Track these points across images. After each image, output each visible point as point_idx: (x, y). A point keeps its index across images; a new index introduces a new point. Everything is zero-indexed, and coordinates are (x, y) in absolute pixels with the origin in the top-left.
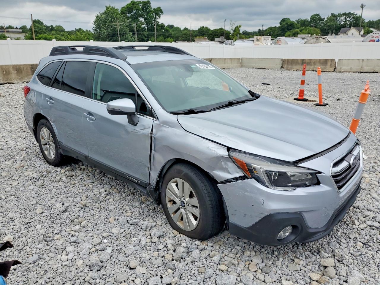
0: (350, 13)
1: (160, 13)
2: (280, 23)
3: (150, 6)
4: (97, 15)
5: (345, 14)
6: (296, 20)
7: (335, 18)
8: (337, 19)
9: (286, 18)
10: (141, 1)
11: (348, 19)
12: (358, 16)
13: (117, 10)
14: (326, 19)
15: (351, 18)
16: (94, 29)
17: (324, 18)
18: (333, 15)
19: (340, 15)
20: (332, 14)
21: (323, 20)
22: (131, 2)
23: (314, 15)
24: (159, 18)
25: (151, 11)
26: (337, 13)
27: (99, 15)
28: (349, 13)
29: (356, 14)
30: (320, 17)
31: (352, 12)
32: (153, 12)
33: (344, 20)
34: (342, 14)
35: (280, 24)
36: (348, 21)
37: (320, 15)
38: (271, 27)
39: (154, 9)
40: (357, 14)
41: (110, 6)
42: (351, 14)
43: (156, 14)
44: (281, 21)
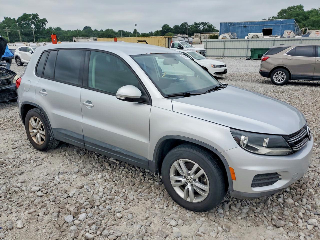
1: (46, 22)
5: (203, 23)
9: (166, 25)
15: (207, 26)
17: (190, 26)
19: (200, 24)
20: (195, 23)
23: (184, 23)
24: (45, 26)
29: (209, 23)
33: (202, 28)
38: (158, 31)
44: (163, 26)
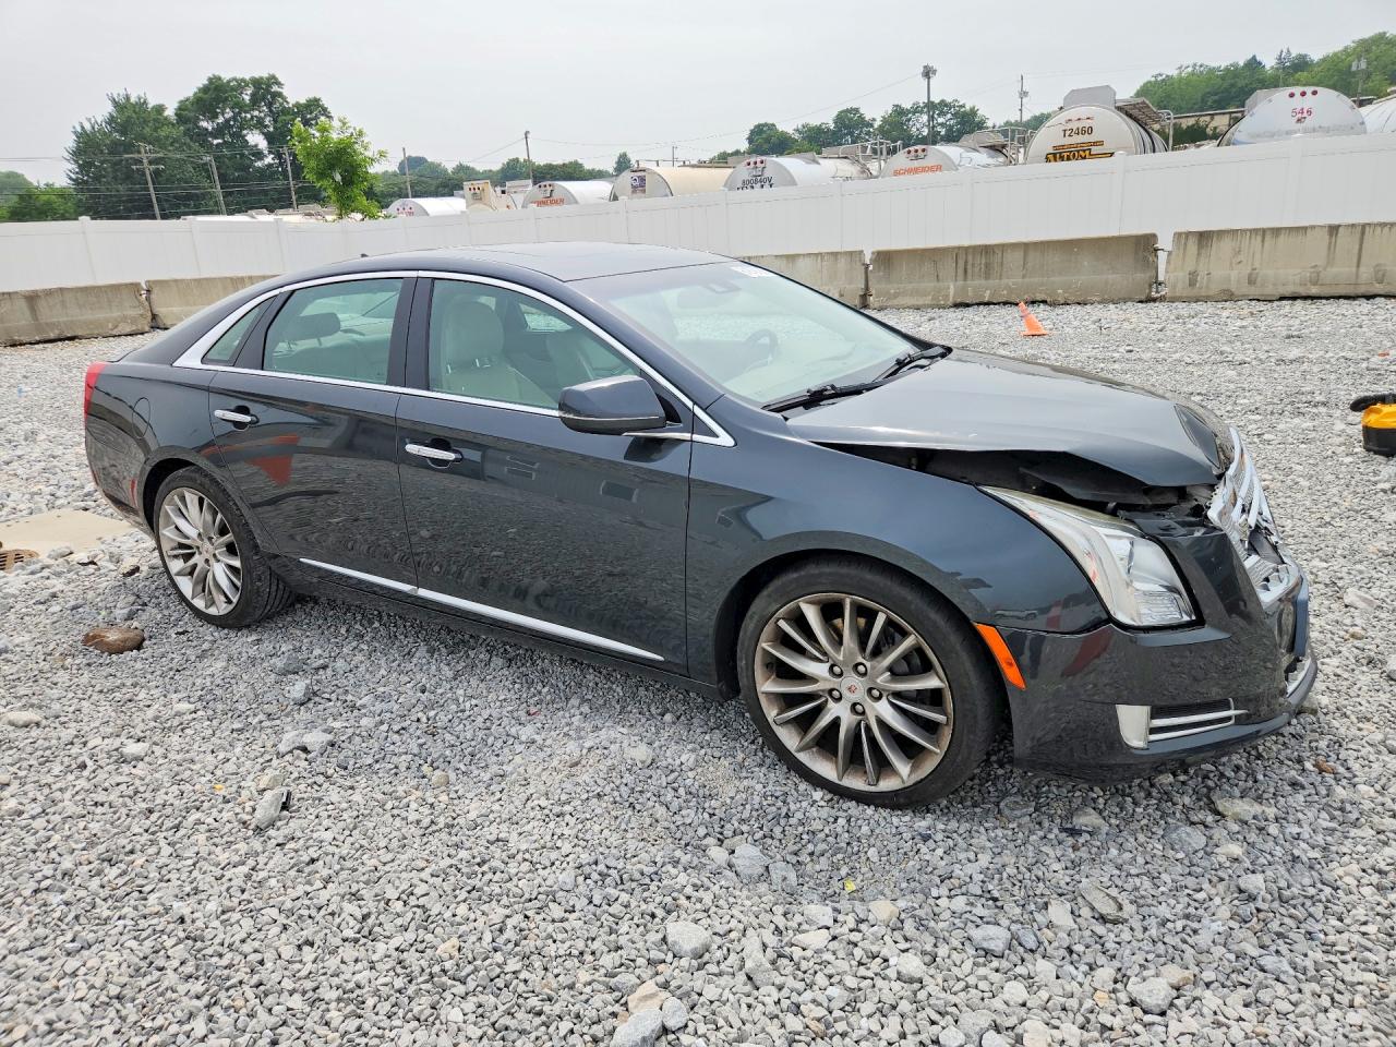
0: (943, 103)
2: (750, 140)
3: (280, 95)
4: (79, 129)
6: (795, 127)
7: (904, 118)
8: (909, 120)
10: (247, 78)
11: (941, 120)
12: (968, 108)
13: (160, 109)
14: (876, 125)
16: (73, 176)
18: (899, 111)
21: (872, 126)
22: (210, 80)
25: (285, 111)
26: (907, 105)
27: (88, 127)
28: (943, 101)
30: (861, 117)
31: (949, 100)
32: (294, 113)
34: (922, 105)
35: (750, 143)
36: (942, 125)
37: (862, 111)
39: (297, 105)
40: (963, 106)
41: (128, 98)
42: (946, 105)
43: (306, 123)
